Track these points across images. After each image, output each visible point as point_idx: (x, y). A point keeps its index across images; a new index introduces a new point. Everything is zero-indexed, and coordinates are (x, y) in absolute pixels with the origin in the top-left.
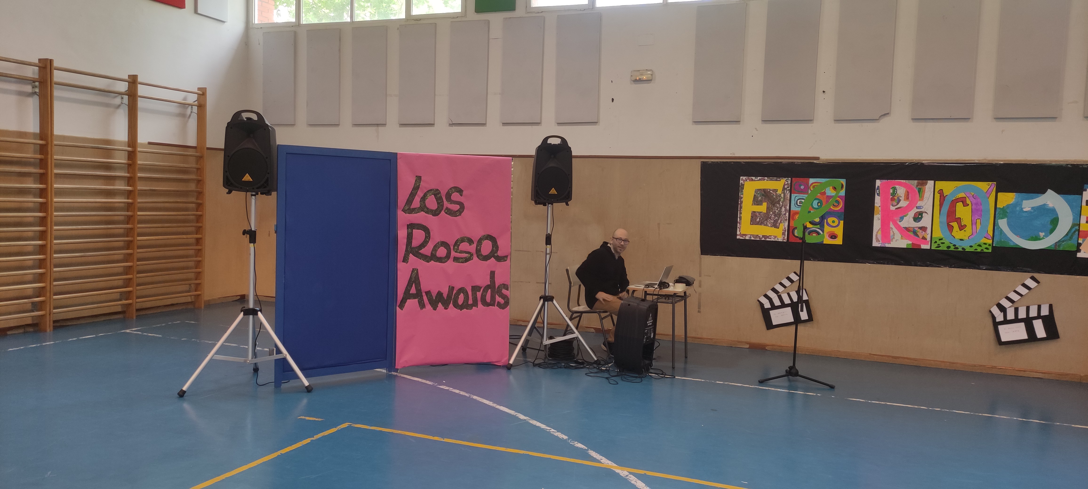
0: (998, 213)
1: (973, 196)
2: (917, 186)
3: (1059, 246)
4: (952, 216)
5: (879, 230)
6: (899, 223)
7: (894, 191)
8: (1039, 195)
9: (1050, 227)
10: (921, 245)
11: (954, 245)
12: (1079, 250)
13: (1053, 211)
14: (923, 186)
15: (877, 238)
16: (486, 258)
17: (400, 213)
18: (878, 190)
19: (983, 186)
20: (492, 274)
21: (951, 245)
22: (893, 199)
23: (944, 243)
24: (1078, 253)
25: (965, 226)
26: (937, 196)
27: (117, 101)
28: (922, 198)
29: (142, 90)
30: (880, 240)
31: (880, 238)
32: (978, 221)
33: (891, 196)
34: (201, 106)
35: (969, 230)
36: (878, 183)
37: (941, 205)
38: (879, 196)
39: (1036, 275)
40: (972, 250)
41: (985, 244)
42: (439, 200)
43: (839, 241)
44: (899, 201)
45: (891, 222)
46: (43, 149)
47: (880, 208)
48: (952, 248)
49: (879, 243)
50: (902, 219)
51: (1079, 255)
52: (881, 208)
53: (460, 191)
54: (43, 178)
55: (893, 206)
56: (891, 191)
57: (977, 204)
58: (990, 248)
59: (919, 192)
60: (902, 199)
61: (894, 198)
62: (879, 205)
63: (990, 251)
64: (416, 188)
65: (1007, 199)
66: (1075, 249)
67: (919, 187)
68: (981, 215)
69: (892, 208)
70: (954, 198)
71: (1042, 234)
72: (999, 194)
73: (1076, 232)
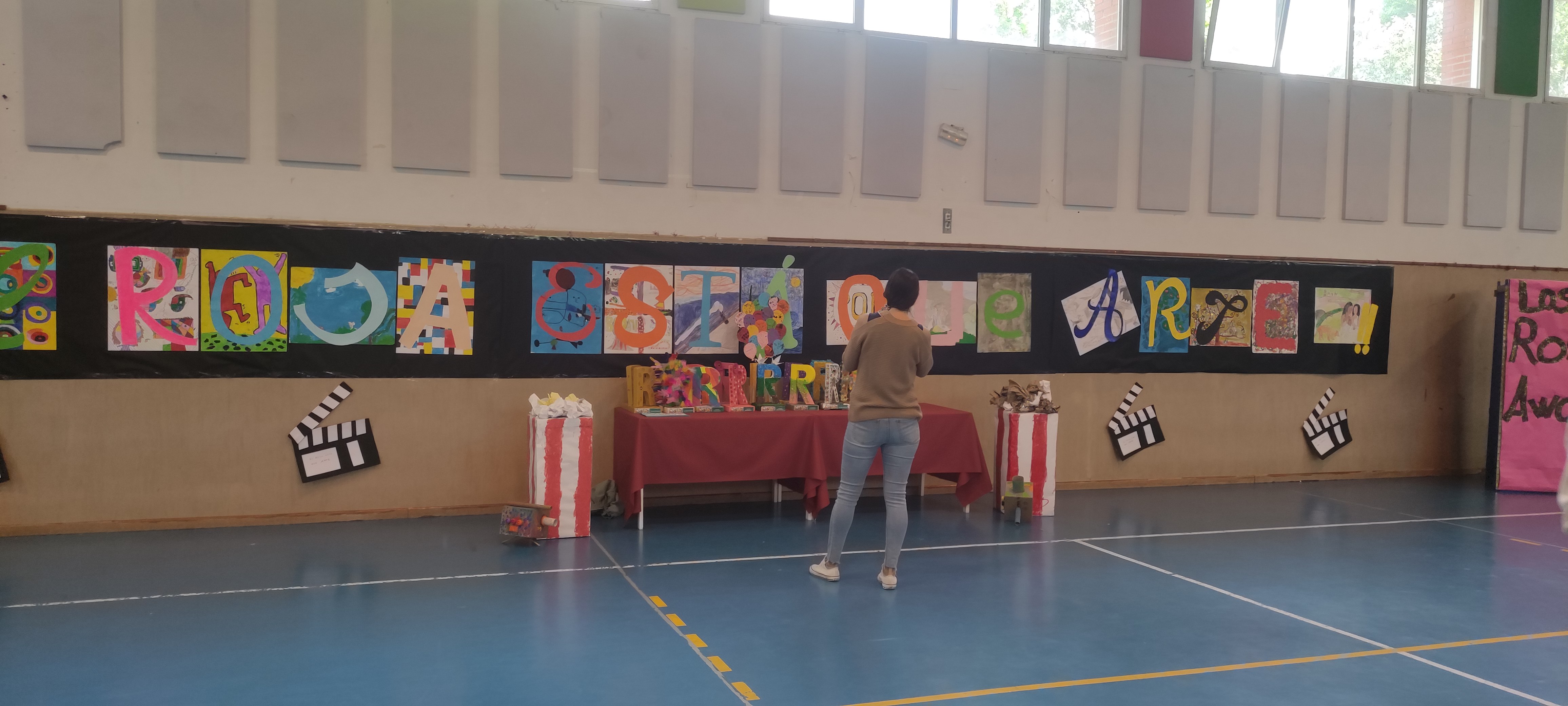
0: (294, 296)
1: (257, 271)
2: (174, 256)
3: (374, 340)
4: (228, 301)
5: (117, 325)
6: (149, 313)
7: (137, 264)
8: (346, 270)
9: (362, 314)
10: (186, 346)
11: (234, 344)
12: (398, 344)
13: (364, 292)
14: (183, 256)
15: (115, 338)
18: (111, 262)
19: (271, 258)
21: (230, 344)
22: (137, 277)
23: (219, 342)
24: (397, 348)
25: (249, 315)
26: (205, 271)
28: (182, 275)
30: (121, 341)
31: (119, 336)
32: (267, 308)
33: (134, 271)
35: (253, 320)
36: (111, 250)
37: (212, 285)
38: (115, 271)
39: (348, 381)
40: (260, 349)
41: (278, 340)
43: (50, 345)
44: (147, 279)
45: (136, 311)
47: (117, 290)
48: (231, 349)
49: (118, 345)
50: (152, 307)
51: (399, 350)
52: (119, 291)
55: (137, 287)
56: (134, 263)
57: (262, 283)
58: (285, 345)
59: (177, 265)
60: (152, 275)
61: (139, 275)
62: (116, 285)
63: (285, 350)
65: (304, 275)
66: (393, 343)
67: (176, 258)
68: (269, 300)
69: (137, 290)
70: (230, 275)
71: (352, 324)
72: (293, 269)
73: (393, 319)
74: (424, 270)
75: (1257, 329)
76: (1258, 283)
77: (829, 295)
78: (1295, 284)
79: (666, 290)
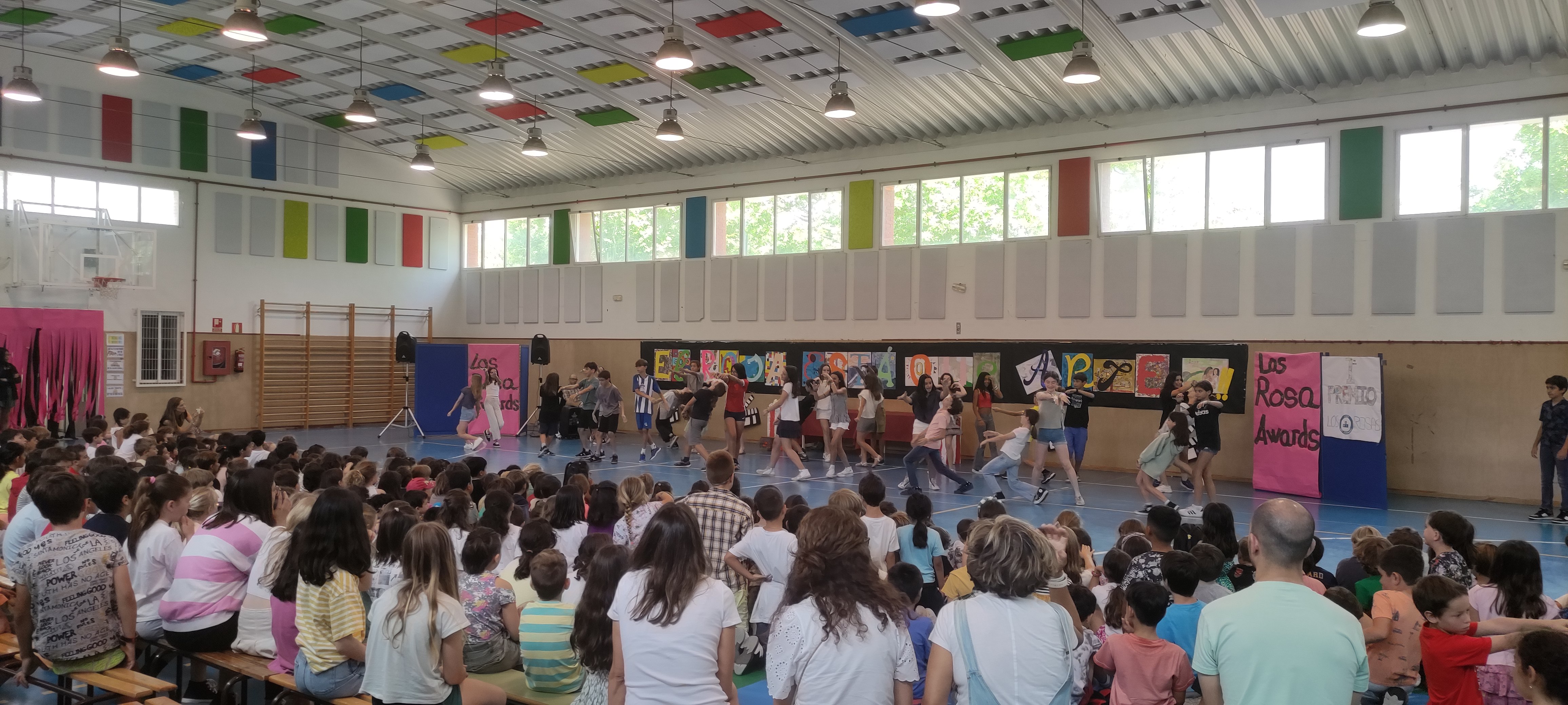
2: (714, 353)
3: (760, 380)
7: (706, 356)
8: (753, 356)
9: (756, 371)
12: (765, 382)
13: (757, 364)
14: (716, 353)
16: (508, 388)
17: (469, 369)
18: (701, 355)
19: (736, 352)
20: (511, 395)
22: (706, 360)
26: (721, 358)
27: (386, 318)
28: (716, 359)
29: (396, 312)
33: (706, 358)
34: (430, 316)
36: (701, 352)
37: (722, 362)
38: (702, 358)
39: (753, 394)
42: (486, 363)
45: (706, 371)
46: (350, 344)
51: (766, 384)
52: (703, 364)
53: (495, 359)
54: (349, 357)
55: (706, 363)
59: (715, 356)
60: (709, 359)
62: (702, 362)
64: (476, 359)
73: (764, 374)
74: (773, 356)
75: (1140, 383)
76: (1139, 356)
77: (906, 364)
78: (1166, 357)
79: (845, 362)
